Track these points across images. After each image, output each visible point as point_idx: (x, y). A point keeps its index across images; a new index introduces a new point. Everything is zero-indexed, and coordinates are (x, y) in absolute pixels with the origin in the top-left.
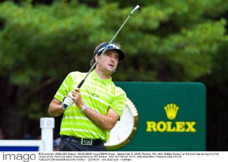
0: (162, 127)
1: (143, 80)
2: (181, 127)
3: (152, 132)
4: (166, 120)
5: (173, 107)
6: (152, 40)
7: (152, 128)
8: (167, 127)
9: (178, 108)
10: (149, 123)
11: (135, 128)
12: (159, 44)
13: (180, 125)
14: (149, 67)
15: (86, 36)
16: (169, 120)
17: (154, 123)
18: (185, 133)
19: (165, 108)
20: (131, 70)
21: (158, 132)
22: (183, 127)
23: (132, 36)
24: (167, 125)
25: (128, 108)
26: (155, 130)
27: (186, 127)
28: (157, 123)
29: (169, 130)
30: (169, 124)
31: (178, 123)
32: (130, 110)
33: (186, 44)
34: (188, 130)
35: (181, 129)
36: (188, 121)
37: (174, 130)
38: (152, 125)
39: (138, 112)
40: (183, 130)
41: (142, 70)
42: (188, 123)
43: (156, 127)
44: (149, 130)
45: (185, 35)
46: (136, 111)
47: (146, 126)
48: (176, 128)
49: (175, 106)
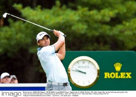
0: (113, 75)
1: (102, 50)
2: (123, 75)
3: (108, 78)
4: (115, 71)
5: (119, 65)
6: (107, 27)
7: (107, 76)
8: (116, 76)
9: (121, 65)
10: (106, 74)
11: (98, 76)
12: (111, 30)
13: (123, 74)
14: (105, 43)
15: (70, 26)
16: (117, 72)
17: (108, 74)
18: (125, 78)
19: (115, 65)
20: (96, 44)
21: (111, 78)
22: (124, 75)
23: (96, 25)
24: (116, 74)
25: (94, 65)
26: (109, 77)
27: (126, 75)
28: (110, 73)
29: (117, 77)
30: (117, 74)
31: (122, 74)
32: (95, 66)
33: (125, 30)
34: (127, 77)
35: (123, 76)
36: (127, 72)
37: (119, 77)
38: (107, 74)
39: (100, 68)
40: (124, 77)
41: (101, 44)
42: (127, 73)
43: (110, 75)
44: (106, 77)
45: (124, 25)
46: (99, 67)
47: (104, 75)
48: (121, 76)
49: (120, 64)
